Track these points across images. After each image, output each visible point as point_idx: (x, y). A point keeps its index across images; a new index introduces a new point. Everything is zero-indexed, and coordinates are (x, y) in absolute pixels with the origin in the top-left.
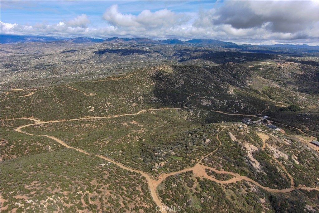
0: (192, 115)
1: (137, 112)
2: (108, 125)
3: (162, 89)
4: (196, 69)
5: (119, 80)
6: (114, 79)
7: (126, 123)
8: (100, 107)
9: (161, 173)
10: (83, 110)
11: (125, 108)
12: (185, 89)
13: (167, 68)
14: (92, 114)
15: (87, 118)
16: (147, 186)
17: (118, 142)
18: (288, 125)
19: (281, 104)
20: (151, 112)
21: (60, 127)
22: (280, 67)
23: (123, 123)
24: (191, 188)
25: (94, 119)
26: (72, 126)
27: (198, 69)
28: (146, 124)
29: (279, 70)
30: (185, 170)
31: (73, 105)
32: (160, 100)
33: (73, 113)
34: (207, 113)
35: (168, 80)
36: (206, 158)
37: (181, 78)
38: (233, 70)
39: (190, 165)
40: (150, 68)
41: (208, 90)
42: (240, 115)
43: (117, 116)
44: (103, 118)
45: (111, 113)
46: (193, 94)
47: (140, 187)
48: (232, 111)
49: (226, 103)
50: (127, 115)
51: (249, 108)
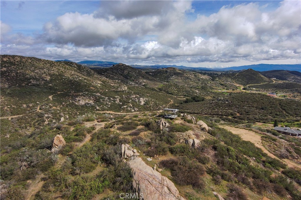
37: (45, 73)
41: (91, 86)
48: (129, 109)
49: (118, 100)
51: (152, 103)
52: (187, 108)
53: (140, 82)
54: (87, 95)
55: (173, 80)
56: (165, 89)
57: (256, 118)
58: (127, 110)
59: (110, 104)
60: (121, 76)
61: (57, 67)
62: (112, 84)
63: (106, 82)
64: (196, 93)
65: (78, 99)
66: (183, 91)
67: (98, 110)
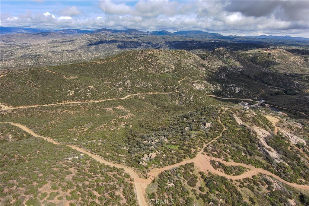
0: (184, 99)
1: (124, 97)
2: (89, 110)
3: (151, 74)
4: (187, 54)
5: (104, 63)
6: (99, 62)
7: (111, 108)
8: (81, 91)
9: (152, 167)
10: (61, 94)
11: (111, 92)
12: (176, 73)
13: (156, 52)
14: (72, 99)
15: (65, 103)
16: (132, 188)
17: (100, 130)
18: (289, 108)
19: (275, 88)
20: (140, 97)
21: (33, 113)
22: (269, 54)
23: (107, 109)
24: (194, 188)
25: (73, 104)
26: (46, 112)
27: (188, 54)
28: (133, 110)
29: (268, 56)
30: (184, 163)
31: (49, 89)
32: (149, 84)
33: (50, 98)
34: (200, 97)
35: (158, 64)
36: (209, 146)
37: (171, 62)
38: (223, 56)
39: (189, 155)
40: (138, 52)
41: (200, 74)
42: (235, 99)
43: (100, 101)
44: (84, 103)
45: (94, 97)
46: (184, 78)
47: (122, 190)
48: (227, 95)
49: (219, 87)
50: (112, 99)
51: (244, 92)
58: (225, 96)
59: (214, 90)
67: (207, 94)
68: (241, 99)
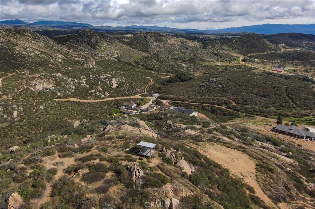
41: (49, 63)
42: (114, 99)
48: (98, 94)
49: (84, 82)
51: (126, 85)
52: (171, 92)
53: (112, 53)
54: (45, 76)
55: (154, 49)
56: (143, 63)
57: (256, 111)
58: (95, 96)
59: (74, 87)
60: (88, 46)
61: (6, 38)
62: (76, 59)
63: (68, 55)
64: (183, 68)
65: (33, 83)
66: (166, 66)
67: (60, 97)
68: (122, 98)
